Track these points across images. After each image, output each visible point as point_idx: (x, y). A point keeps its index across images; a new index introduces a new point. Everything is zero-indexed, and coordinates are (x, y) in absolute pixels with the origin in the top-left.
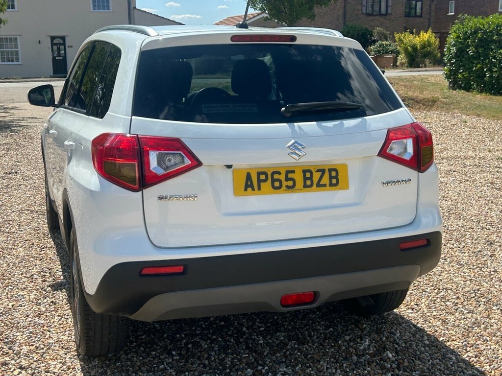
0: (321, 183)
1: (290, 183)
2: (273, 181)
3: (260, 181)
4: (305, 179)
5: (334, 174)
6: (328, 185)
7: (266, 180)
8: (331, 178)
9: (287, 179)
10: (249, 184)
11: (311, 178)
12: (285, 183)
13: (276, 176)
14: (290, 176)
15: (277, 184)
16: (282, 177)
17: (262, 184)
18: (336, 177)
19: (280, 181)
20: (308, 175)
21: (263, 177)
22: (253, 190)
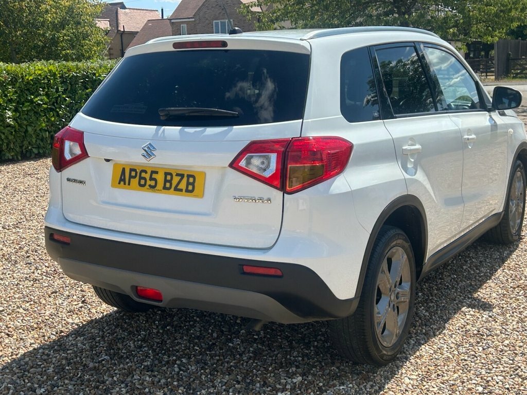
0: (178, 187)
1: (153, 183)
2: (141, 178)
3: (131, 177)
4: (166, 181)
5: (191, 180)
6: (184, 190)
7: (135, 177)
8: (188, 184)
9: (151, 179)
10: (123, 178)
11: (170, 182)
12: (149, 182)
13: (143, 175)
14: (154, 176)
15: (143, 182)
16: (147, 176)
17: (131, 179)
18: (193, 184)
19: (145, 179)
20: (169, 178)
21: (133, 174)
22: (125, 184)
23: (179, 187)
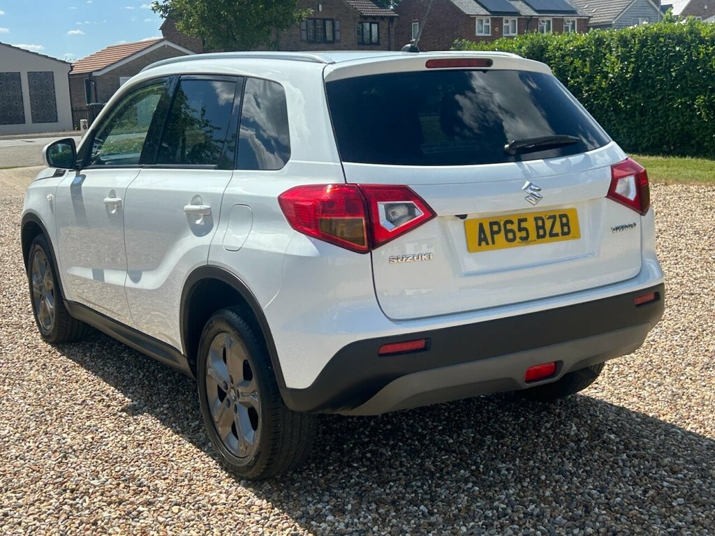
1: (523, 234)
2: (507, 232)
3: (493, 233)
4: (538, 228)
5: (564, 220)
6: (560, 234)
7: (498, 232)
8: (563, 225)
9: (520, 229)
10: (482, 236)
11: (543, 227)
12: (519, 235)
13: (509, 226)
14: (523, 225)
15: (510, 236)
16: (515, 227)
17: (495, 236)
18: (567, 224)
19: (512, 231)
20: (540, 223)
21: (495, 228)
22: (487, 244)
23: (554, 232)
